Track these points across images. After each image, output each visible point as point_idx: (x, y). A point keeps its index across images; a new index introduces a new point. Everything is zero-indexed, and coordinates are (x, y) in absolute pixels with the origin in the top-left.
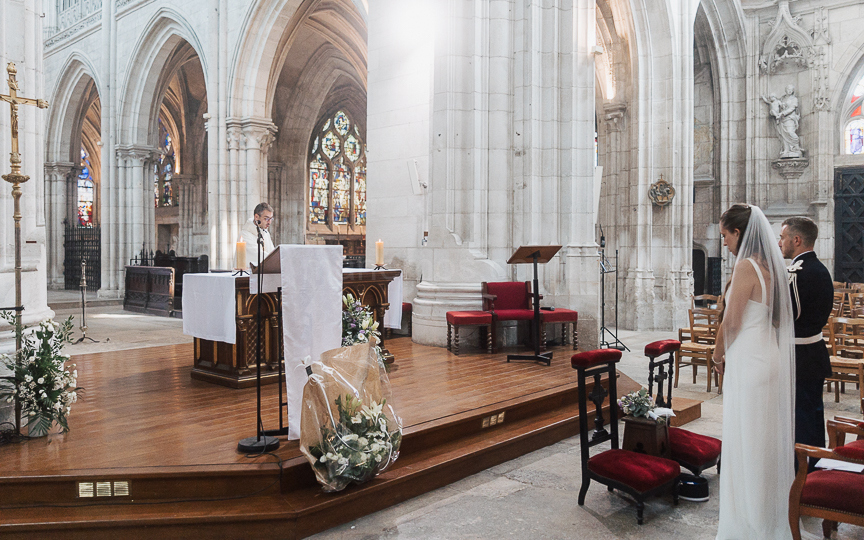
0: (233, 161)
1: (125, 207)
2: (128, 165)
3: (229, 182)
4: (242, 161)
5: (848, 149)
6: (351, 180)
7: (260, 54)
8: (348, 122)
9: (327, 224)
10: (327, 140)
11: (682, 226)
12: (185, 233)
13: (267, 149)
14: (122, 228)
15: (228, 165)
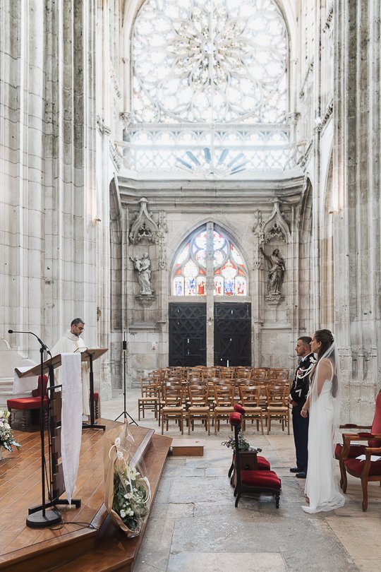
5: (174, 293)
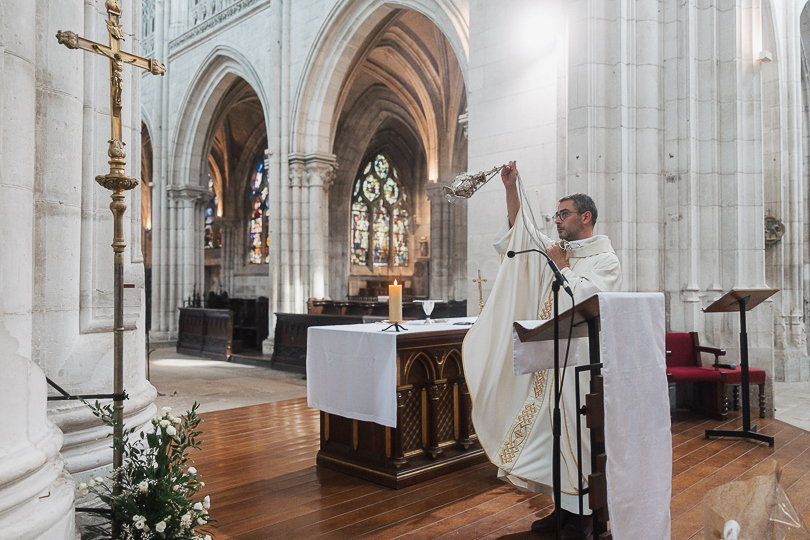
0: (295, 199)
1: (176, 248)
2: (180, 205)
3: (291, 221)
4: (305, 199)
6: (390, 223)
7: (326, 87)
8: (387, 165)
9: (367, 265)
10: (369, 182)
11: (792, 266)
12: (227, 274)
13: (328, 187)
14: (172, 269)
15: (291, 203)
